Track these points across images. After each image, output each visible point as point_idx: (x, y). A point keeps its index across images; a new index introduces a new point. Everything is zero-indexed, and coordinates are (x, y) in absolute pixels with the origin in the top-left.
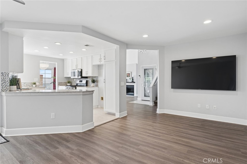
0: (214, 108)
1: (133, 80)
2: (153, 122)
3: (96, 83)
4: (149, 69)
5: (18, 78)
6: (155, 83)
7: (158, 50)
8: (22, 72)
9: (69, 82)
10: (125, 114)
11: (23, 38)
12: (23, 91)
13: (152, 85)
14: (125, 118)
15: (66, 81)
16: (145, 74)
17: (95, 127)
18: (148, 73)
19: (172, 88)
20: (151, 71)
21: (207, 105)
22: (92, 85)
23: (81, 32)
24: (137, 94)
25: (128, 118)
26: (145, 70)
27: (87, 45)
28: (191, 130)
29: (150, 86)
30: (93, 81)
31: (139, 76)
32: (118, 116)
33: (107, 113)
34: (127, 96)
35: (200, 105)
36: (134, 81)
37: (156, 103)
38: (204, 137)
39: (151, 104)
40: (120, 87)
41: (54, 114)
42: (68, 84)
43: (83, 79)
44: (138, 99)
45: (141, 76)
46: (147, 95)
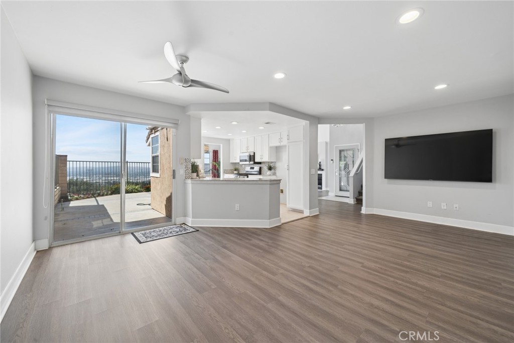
0: (455, 209)
1: (320, 166)
2: (358, 223)
3: (273, 171)
4: (347, 150)
5: (198, 164)
6: (357, 171)
7: (364, 124)
8: (200, 158)
9: (236, 169)
10: (316, 212)
11: (201, 119)
12: (201, 179)
13: (352, 174)
14: (316, 217)
15: (232, 168)
16: (340, 157)
17: (283, 224)
18: (346, 155)
19: (386, 177)
20: (350, 153)
21: (442, 204)
22: (269, 172)
23: (267, 110)
24: (327, 186)
25: (321, 217)
26: (341, 151)
27: (267, 123)
28: (416, 235)
29: (350, 176)
30: (270, 168)
31: (332, 160)
32: (307, 213)
33: (290, 209)
34: (319, 190)
35: (431, 202)
36: (322, 168)
37: (359, 201)
38: (434, 244)
39: (351, 201)
40: (311, 175)
41: (238, 205)
42: (236, 172)
43: (255, 165)
44: (330, 194)
45: (334, 161)
46: (343, 188)
